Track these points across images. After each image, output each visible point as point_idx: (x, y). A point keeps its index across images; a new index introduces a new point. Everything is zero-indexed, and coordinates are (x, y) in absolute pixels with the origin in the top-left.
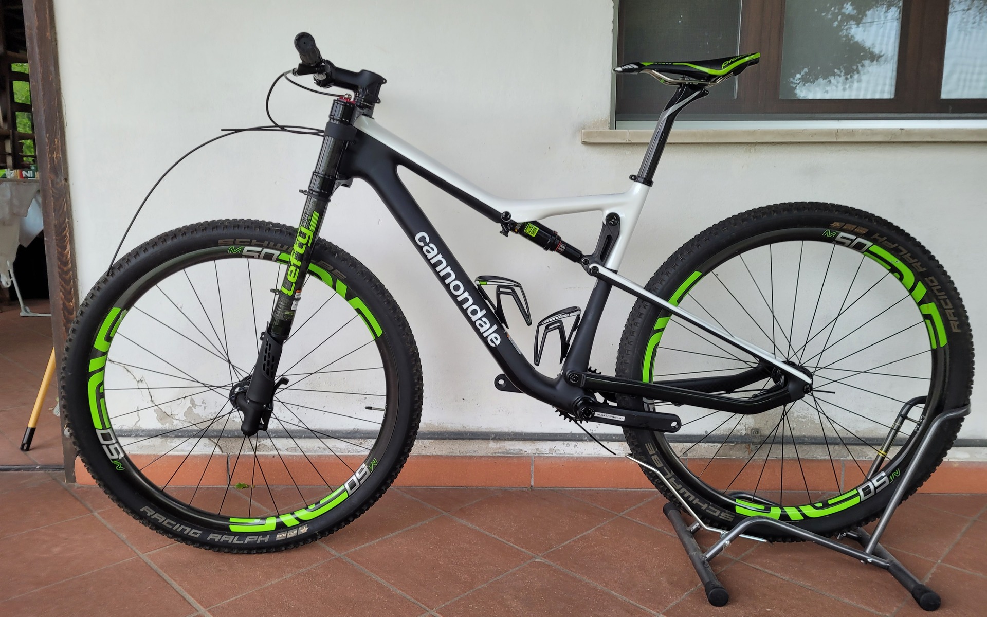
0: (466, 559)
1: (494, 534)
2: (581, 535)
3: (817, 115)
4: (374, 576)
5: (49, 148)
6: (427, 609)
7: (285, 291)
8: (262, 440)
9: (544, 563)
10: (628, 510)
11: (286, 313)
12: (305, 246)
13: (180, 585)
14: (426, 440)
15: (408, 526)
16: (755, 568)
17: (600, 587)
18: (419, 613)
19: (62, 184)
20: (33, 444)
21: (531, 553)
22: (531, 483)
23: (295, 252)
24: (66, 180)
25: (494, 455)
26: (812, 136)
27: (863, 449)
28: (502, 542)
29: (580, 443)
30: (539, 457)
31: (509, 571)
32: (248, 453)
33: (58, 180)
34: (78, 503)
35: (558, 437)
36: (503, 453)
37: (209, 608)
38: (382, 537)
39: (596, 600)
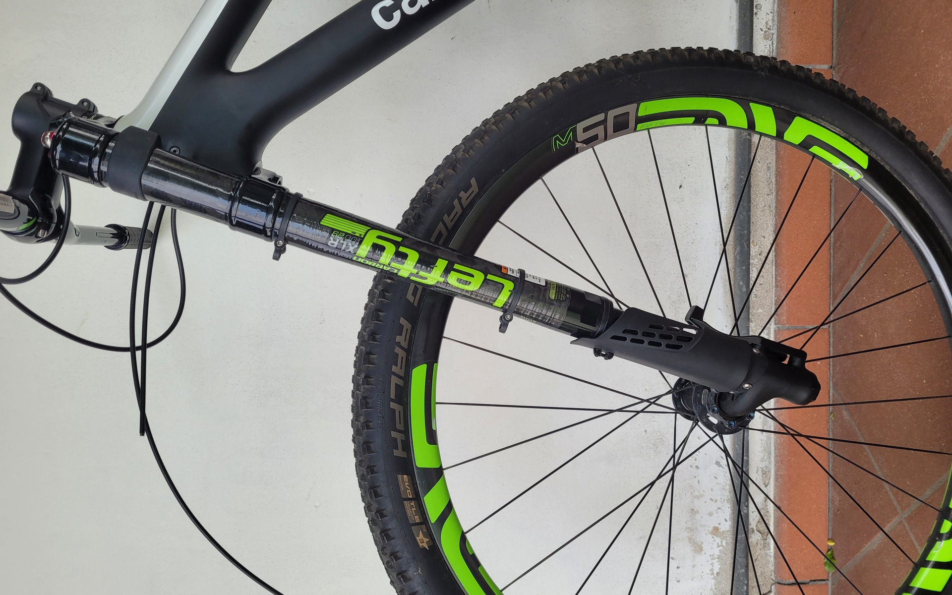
7: (502, 299)
8: (750, 527)
11: (553, 297)
12: (402, 249)
23: (415, 271)
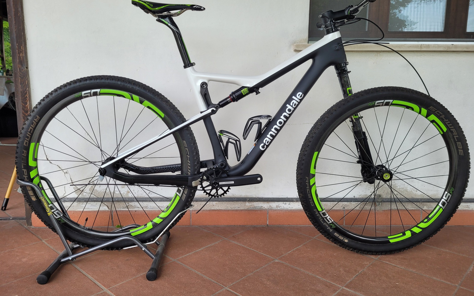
0: (240, 261)
1: (252, 248)
2: (296, 248)
3: (407, 39)
4: (193, 270)
5: (18, 51)
6: (224, 286)
8: (130, 203)
9: (280, 262)
10: (317, 236)
13: (92, 277)
14: (214, 202)
15: (207, 245)
16: (386, 263)
17: (310, 274)
18: (220, 289)
19: (25, 70)
20: (8, 207)
21: (272, 258)
22: (267, 223)
24: (27, 68)
25: (248, 209)
26: (409, 48)
27: (431, 204)
28: (257, 252)
29: (292, 203)
30: (271, 210)
31: (263, 266)
32: (122, 210)
33: (23, 68)
34: (34, 236)
35: (281, 200)
36: (253, 208)
37: (109, 288)
38: (195, 251)
39: (310, 280)
